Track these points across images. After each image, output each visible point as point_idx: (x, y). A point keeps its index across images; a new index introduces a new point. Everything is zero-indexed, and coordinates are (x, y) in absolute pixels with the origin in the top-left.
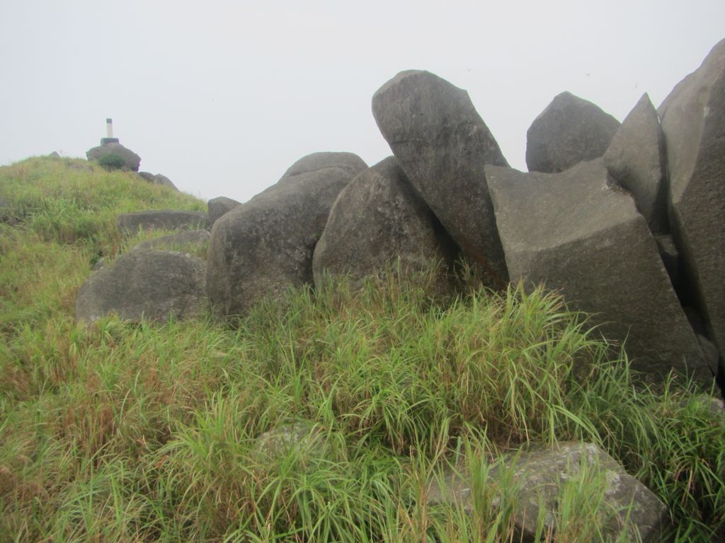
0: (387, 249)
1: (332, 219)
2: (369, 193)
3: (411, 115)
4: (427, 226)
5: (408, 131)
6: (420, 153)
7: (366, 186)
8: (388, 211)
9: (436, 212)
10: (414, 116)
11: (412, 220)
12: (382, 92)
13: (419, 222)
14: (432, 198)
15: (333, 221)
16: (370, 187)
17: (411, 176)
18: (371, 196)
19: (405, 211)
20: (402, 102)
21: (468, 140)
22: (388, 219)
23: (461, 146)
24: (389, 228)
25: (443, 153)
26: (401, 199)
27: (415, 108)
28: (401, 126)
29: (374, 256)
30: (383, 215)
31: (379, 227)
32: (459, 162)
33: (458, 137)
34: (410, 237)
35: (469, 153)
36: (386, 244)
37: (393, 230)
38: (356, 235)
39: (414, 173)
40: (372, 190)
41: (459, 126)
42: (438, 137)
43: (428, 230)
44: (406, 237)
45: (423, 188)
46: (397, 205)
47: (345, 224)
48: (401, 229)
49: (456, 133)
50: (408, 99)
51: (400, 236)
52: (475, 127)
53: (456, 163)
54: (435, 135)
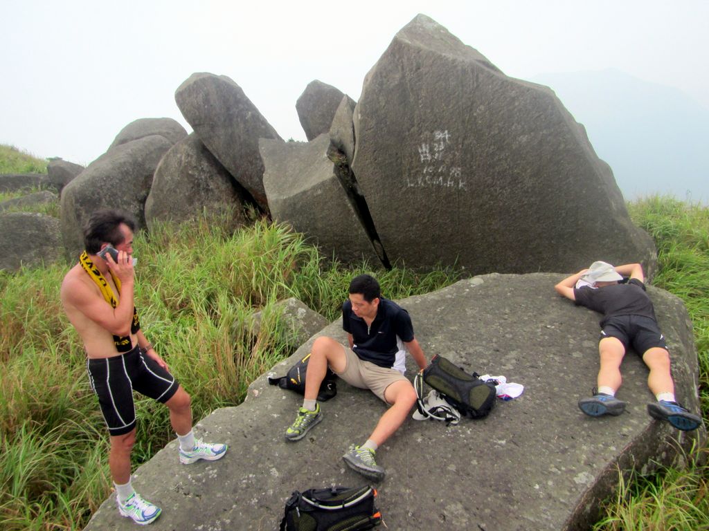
0: (199, 200)
1: (155, 181)
2: (181, 161)
3: (204, 106)
4: (226, 182)
5: (203, 116)
6: (214, 132)
7: (179, 156)
8: (196, 173)
9: (230, 172)
10: (206, 107)
11: (215, 178)
12: (181, 90)
13: (220, 179)
14: (227, 163)
15: (157, 183)
16: (181, 157)
17: (209, 148)
18: (183, 163)
19: (209, 172)
20: (197, 97)
21: (246, 122)
22: (197, 179)
23: (242, 126)
24: (199, 185)
25: (230, 131)
26: (205, 165)
27: (207, 100)
28: (197, 114)
29: (190, 205)
30: (192, 176)
31: (192, 185)
32: (242, 137)
33: (239, 120)
34: (215, 190)
35: (248, 131)
36: (197, 196)
37: (201, 186)
38: (175, 192)
39: (212, 146)
40: (183, 158)
41: (238, 112)
42: (225, 121)
43: (228, 184)
44: (212, 190)
45: (219, 156)
46: (202, 168)
47: (166, 184)
48: (208, 185)
49: (237, 117)
50: (201, 95)
51: (207, 190)
52: (250, 113)
53: (240, 137)
54: (223, 119)
